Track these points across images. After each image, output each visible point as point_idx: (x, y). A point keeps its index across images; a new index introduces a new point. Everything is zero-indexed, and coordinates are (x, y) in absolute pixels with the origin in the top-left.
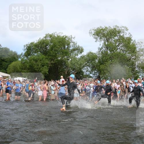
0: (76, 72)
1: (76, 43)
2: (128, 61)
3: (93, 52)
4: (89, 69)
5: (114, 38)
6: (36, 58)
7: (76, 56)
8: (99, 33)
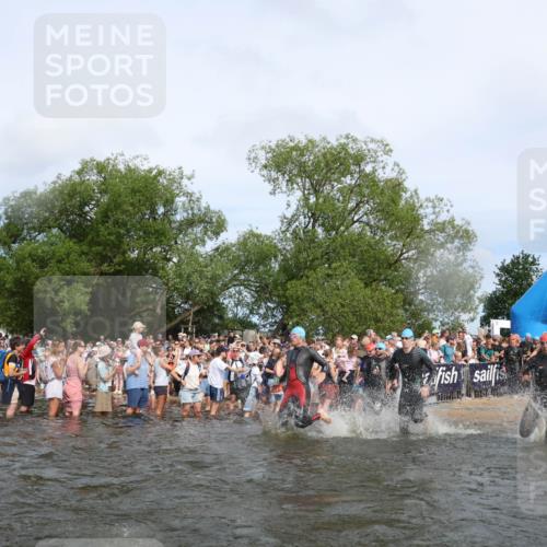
0: (196, 308)
1: (198, 195)
2: (390, 265)
3: (263, 233)
4: (247, 296)
5: (339, 181)
6: (43, 252)
7: (197, 247)
8: (286, 162)
